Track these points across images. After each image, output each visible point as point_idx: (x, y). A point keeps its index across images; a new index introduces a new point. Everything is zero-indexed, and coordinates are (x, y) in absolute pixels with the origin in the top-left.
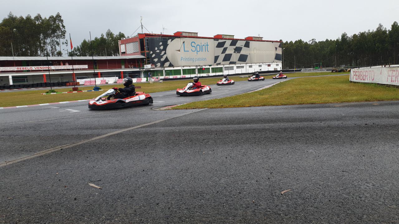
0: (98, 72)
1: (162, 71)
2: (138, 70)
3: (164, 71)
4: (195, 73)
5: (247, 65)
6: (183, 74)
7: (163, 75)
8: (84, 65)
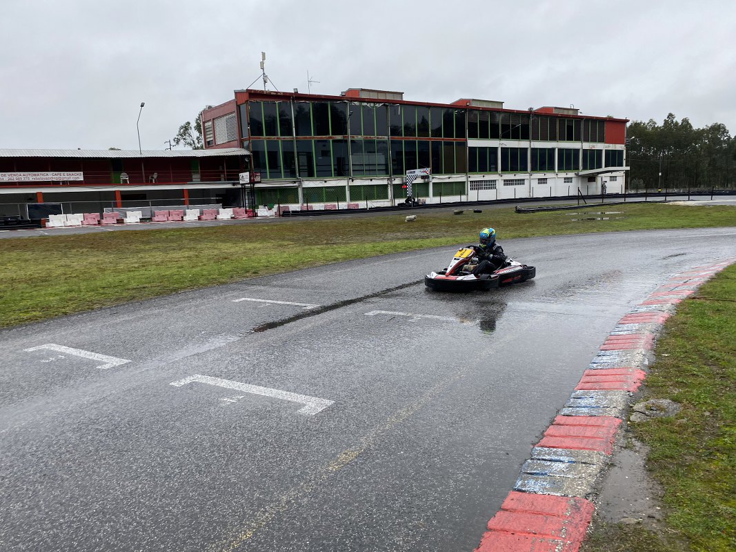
0: (115, 191)
1: (295, 190)
2: (230, 186)
3: (300, 191)
4: (386, 197)
5: (532, 177)
6: (351, 199)
7: (298, 202)
8: (74, 173)
